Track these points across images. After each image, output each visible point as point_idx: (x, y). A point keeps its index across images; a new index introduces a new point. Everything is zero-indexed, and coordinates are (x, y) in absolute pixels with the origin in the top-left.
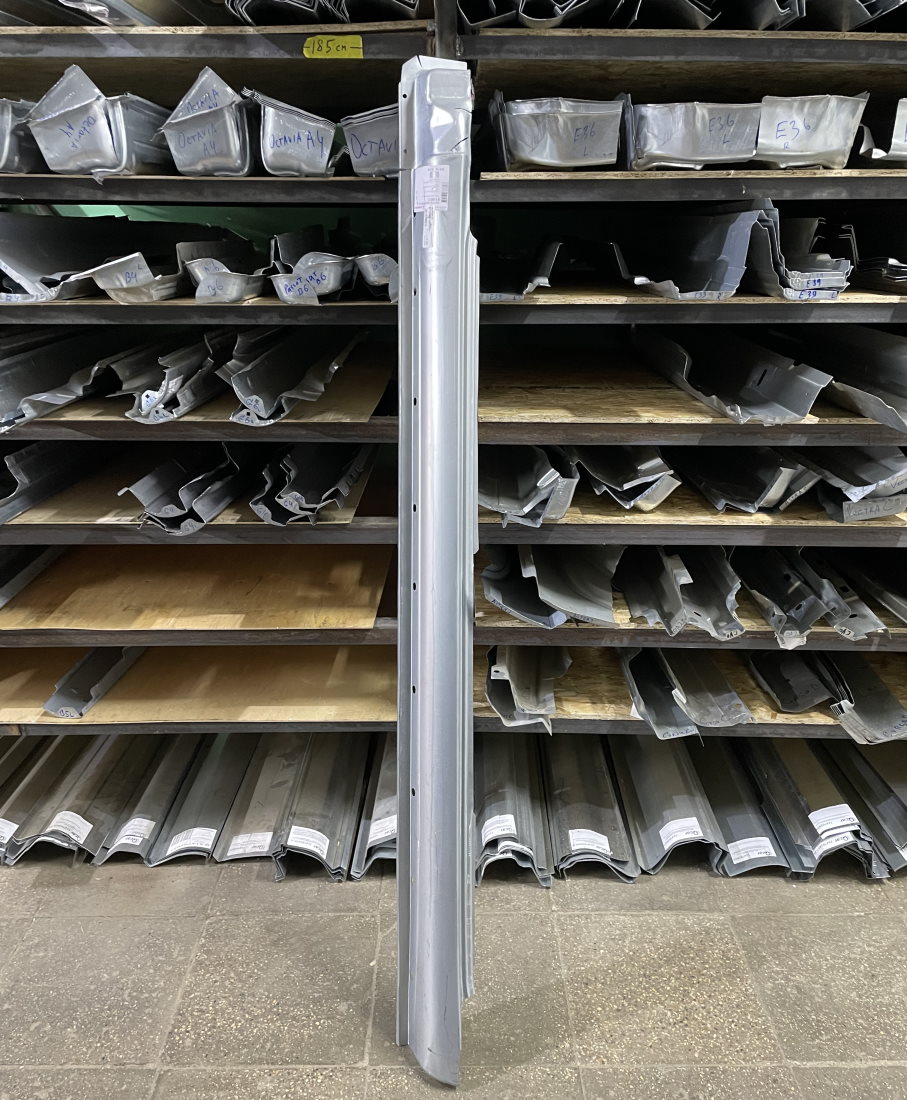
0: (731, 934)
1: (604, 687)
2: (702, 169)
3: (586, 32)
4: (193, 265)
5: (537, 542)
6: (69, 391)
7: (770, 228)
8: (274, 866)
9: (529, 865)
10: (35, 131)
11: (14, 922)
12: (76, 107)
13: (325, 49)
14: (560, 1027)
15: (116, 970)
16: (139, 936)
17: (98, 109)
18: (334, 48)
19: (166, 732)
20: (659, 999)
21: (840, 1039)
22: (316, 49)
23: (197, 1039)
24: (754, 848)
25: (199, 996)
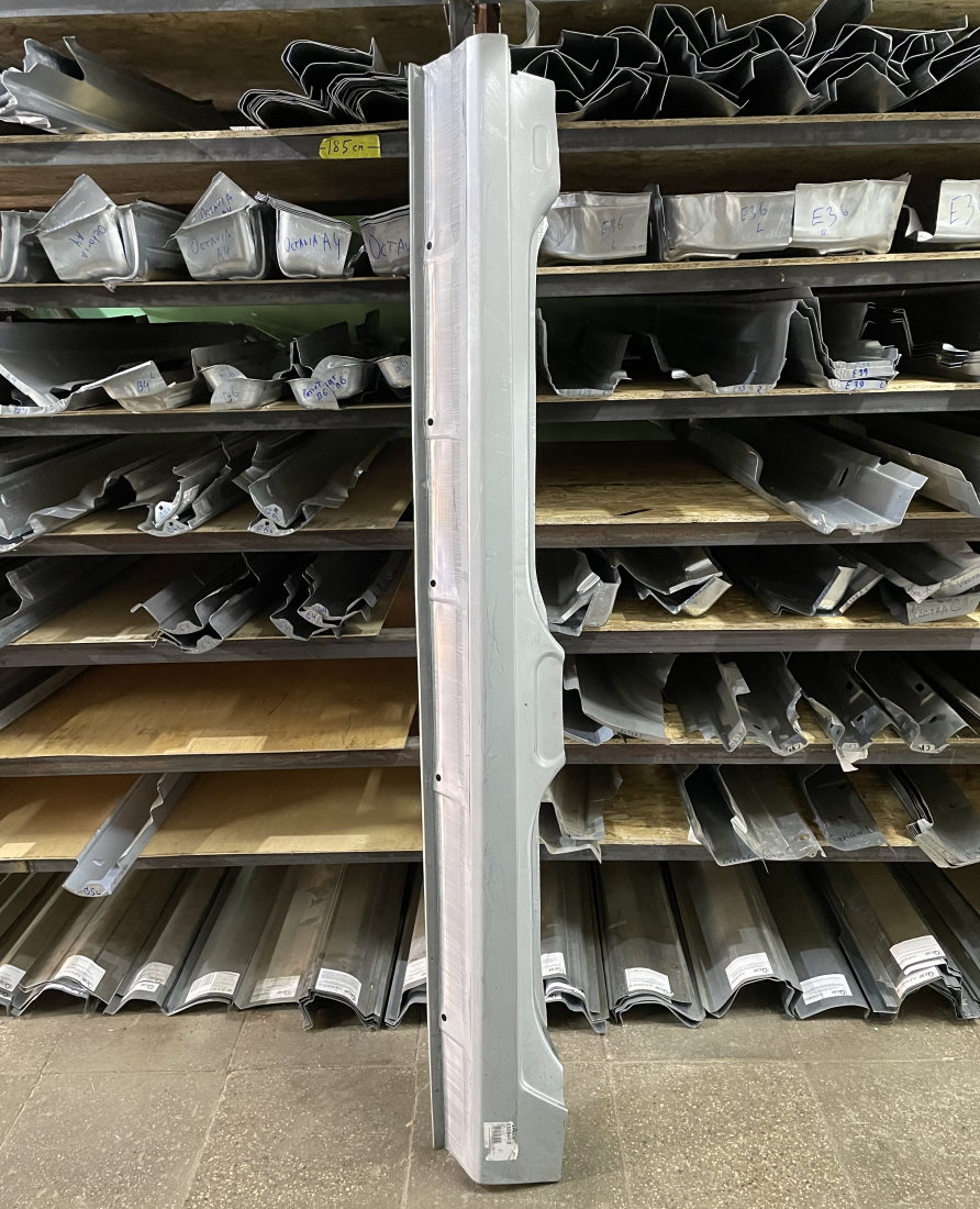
1: (659, 808)
2: (738, 258)
3: (610, 124)
5: (578, 652)
6: (79, 505)
7: (811, 318)
8: (300, 1014)
9: (581, 1009)
10: (43, 241)
11: (19, 1079)
12: (85, 217)
13: (341, 149)
16: (155, 1093)
17: (108, 218)
18: (350, 148)
19: (184, 866)
20: (726, 1158)
22: (332, 149)
24: (829, 986)
25: (219, 1160)
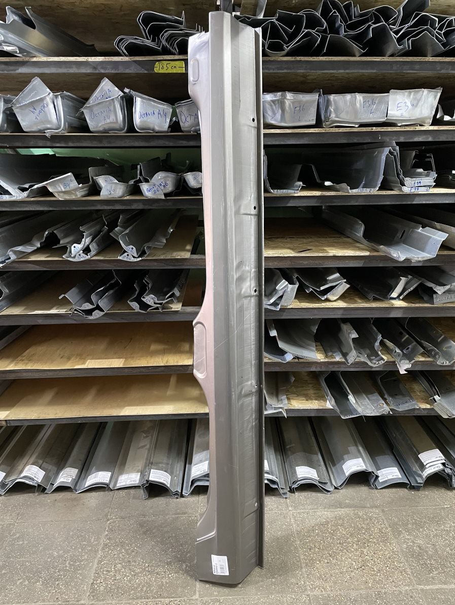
0: (383, 519)
1: (311, 392)
2: (358, 127)
3: (298, 58)
4: (99, 179)
5: (276, 318)
6: (32, 245)
7: (395, 156)
8: (142, 491)
9: (276, 487)
10: (16, 111)
11: (5, 526)
12: (37, 98)
13: (165, 68)
14: (298, 573)
15: (61, 550)
16: (73, 531)
17: (49, 99)
18: (170, 68)
19: (83, 421)
20: (349, 556)
21: (443, 573)
22: (161, 68)
23: (106, 587)
24: (390, 473)
25: (106, 563)
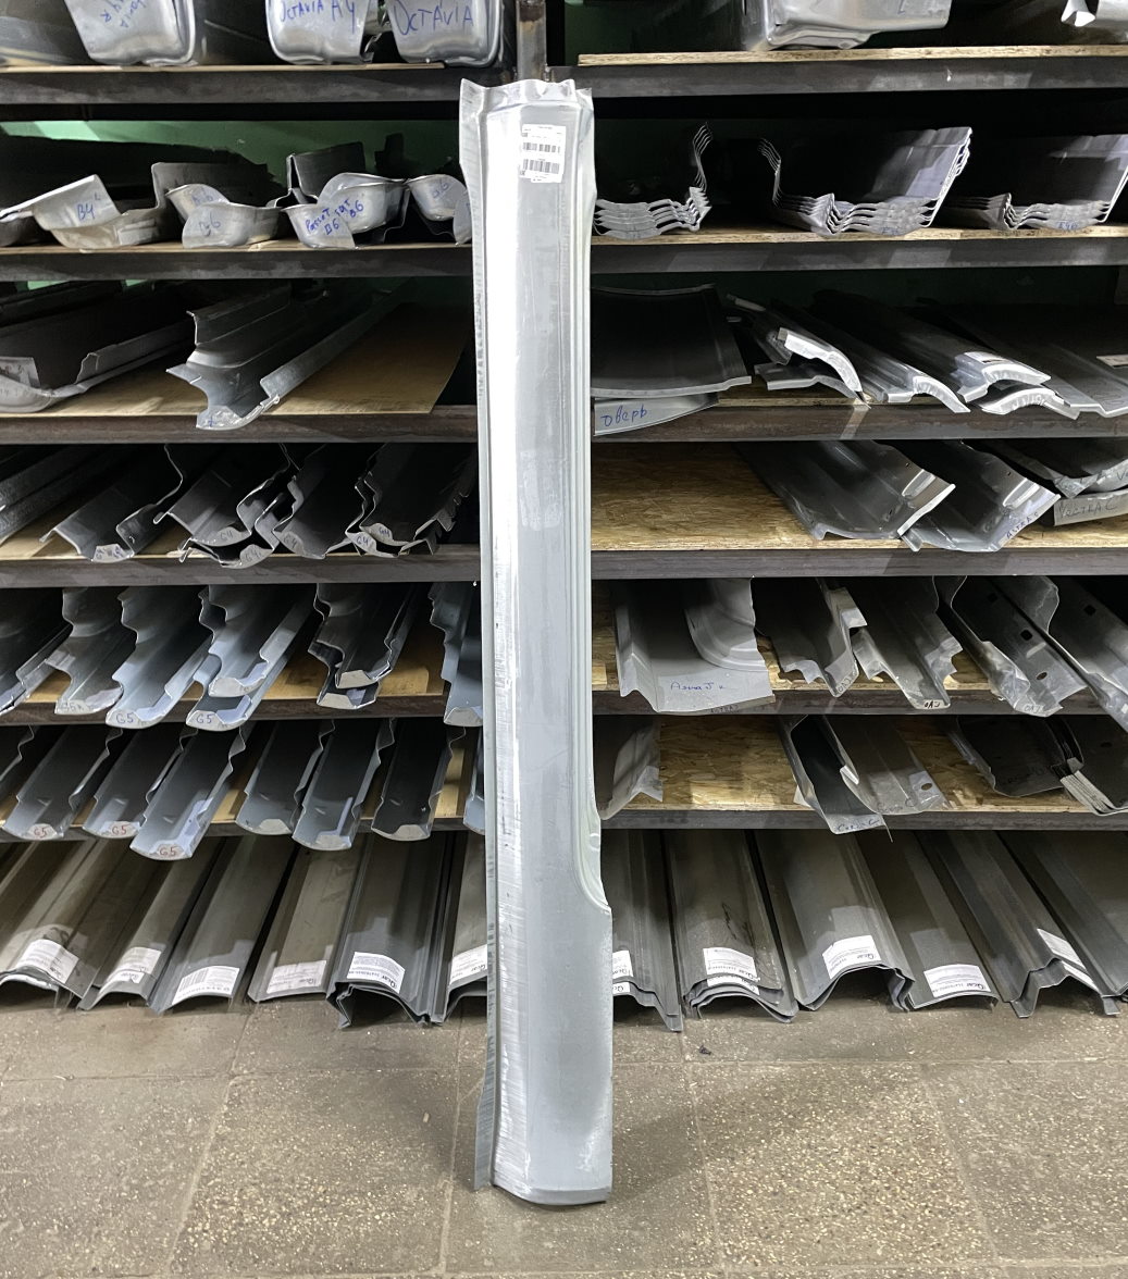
0: (922, 1089)
4: (177, 194)
14: (697, 1218)
15: (109, 1151)
16: (141, 1103)
23: (219, 1240)
